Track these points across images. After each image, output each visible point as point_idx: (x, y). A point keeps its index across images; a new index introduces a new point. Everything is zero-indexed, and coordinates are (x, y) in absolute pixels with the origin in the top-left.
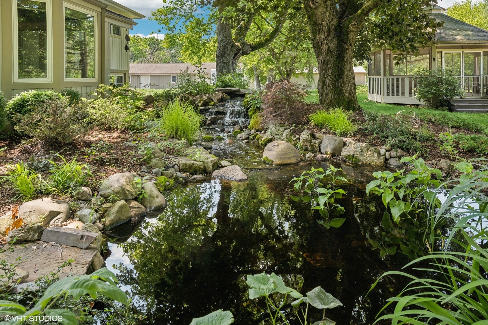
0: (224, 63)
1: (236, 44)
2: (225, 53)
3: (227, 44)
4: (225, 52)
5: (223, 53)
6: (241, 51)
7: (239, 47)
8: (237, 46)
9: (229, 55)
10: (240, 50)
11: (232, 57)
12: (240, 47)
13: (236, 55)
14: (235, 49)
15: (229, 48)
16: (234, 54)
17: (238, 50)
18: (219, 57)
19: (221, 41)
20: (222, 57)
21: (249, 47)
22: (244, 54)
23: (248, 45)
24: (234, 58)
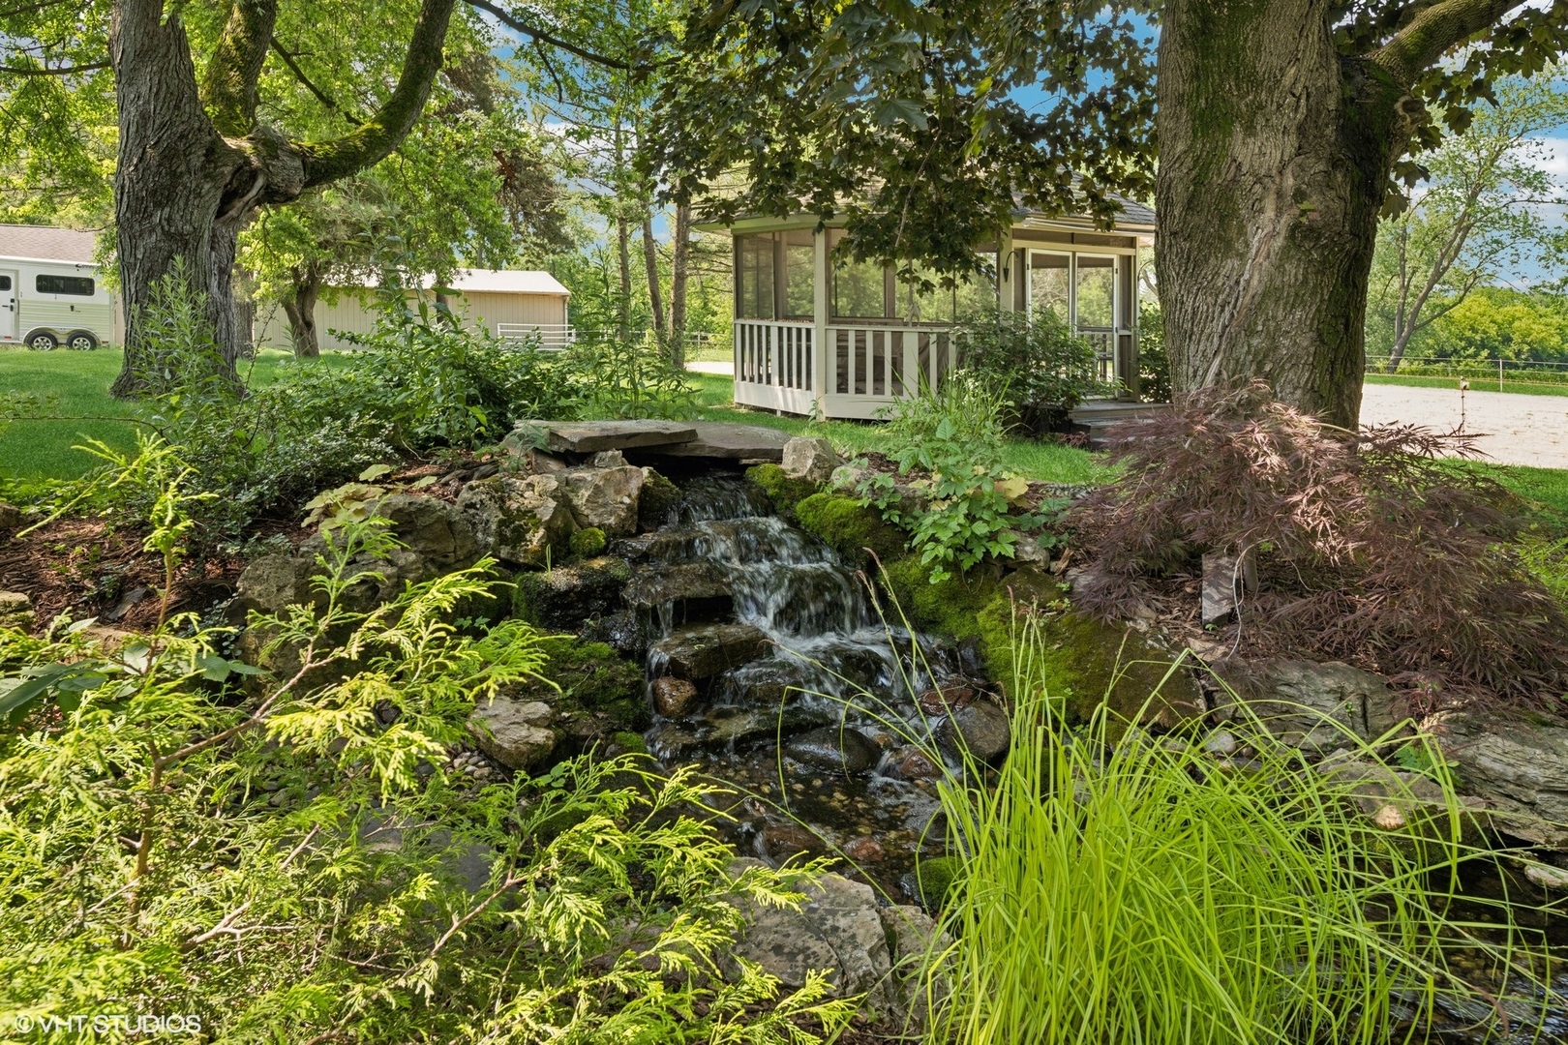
0: (167, 235)
1: (231, 142)
2: (173, 186)
3: (182, 136)
4: (175, 176)
5: (166, 181)
6: (260, 182)
7: (247, 161)
8: (239, 152)
9: (199, 195)
10: (253, 175)
11: (214, 208)
12: (255, 162)
13: (229, 198)
14: (228, 170)
15: (197, 160)
16: (219, 194)
17: (245, 174)
18: (139, 200)
19: (144, 117)
20: (159, 205)
21: (298, 163)
22: (273, 196)
23: (293, 153)
24: (220, 213)
